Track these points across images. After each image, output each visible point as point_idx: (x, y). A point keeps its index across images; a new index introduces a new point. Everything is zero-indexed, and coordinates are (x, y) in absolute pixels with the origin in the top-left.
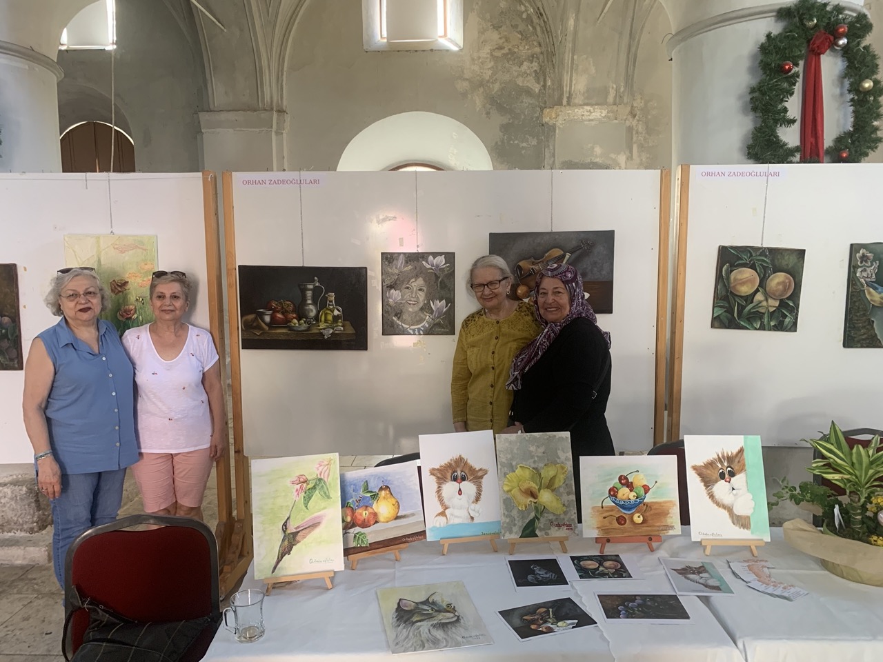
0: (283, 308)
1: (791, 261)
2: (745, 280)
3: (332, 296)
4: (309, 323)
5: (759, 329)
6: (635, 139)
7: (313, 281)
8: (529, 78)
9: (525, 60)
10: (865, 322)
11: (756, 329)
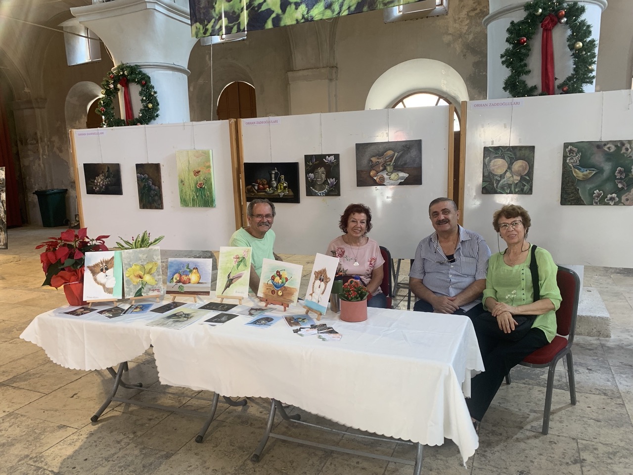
1: (527, 152)
2: (499, 165)
3: (283, 177)
5: (509, 193)
10: (573, 189)
11: (507, 193)
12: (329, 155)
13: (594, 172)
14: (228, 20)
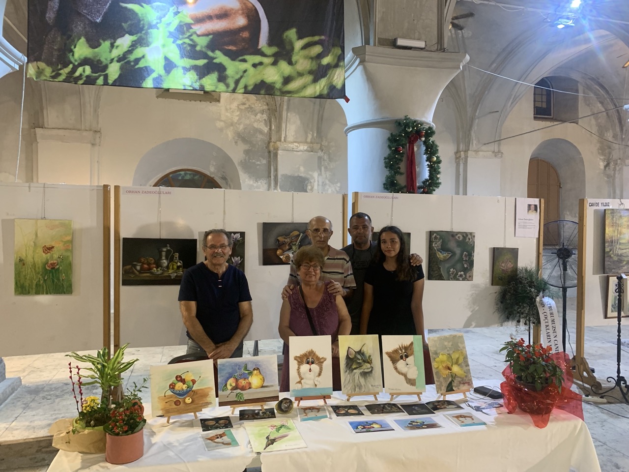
0: (148, 262)
3: (177, 255)
4: (163, 270)
6: (322, 163)
7: (166, 246)
8: (261, 123)
9: (259, 112)
10: (437, 268)
12: (235, 233)
13: (450, 255)
14: (91, 68)
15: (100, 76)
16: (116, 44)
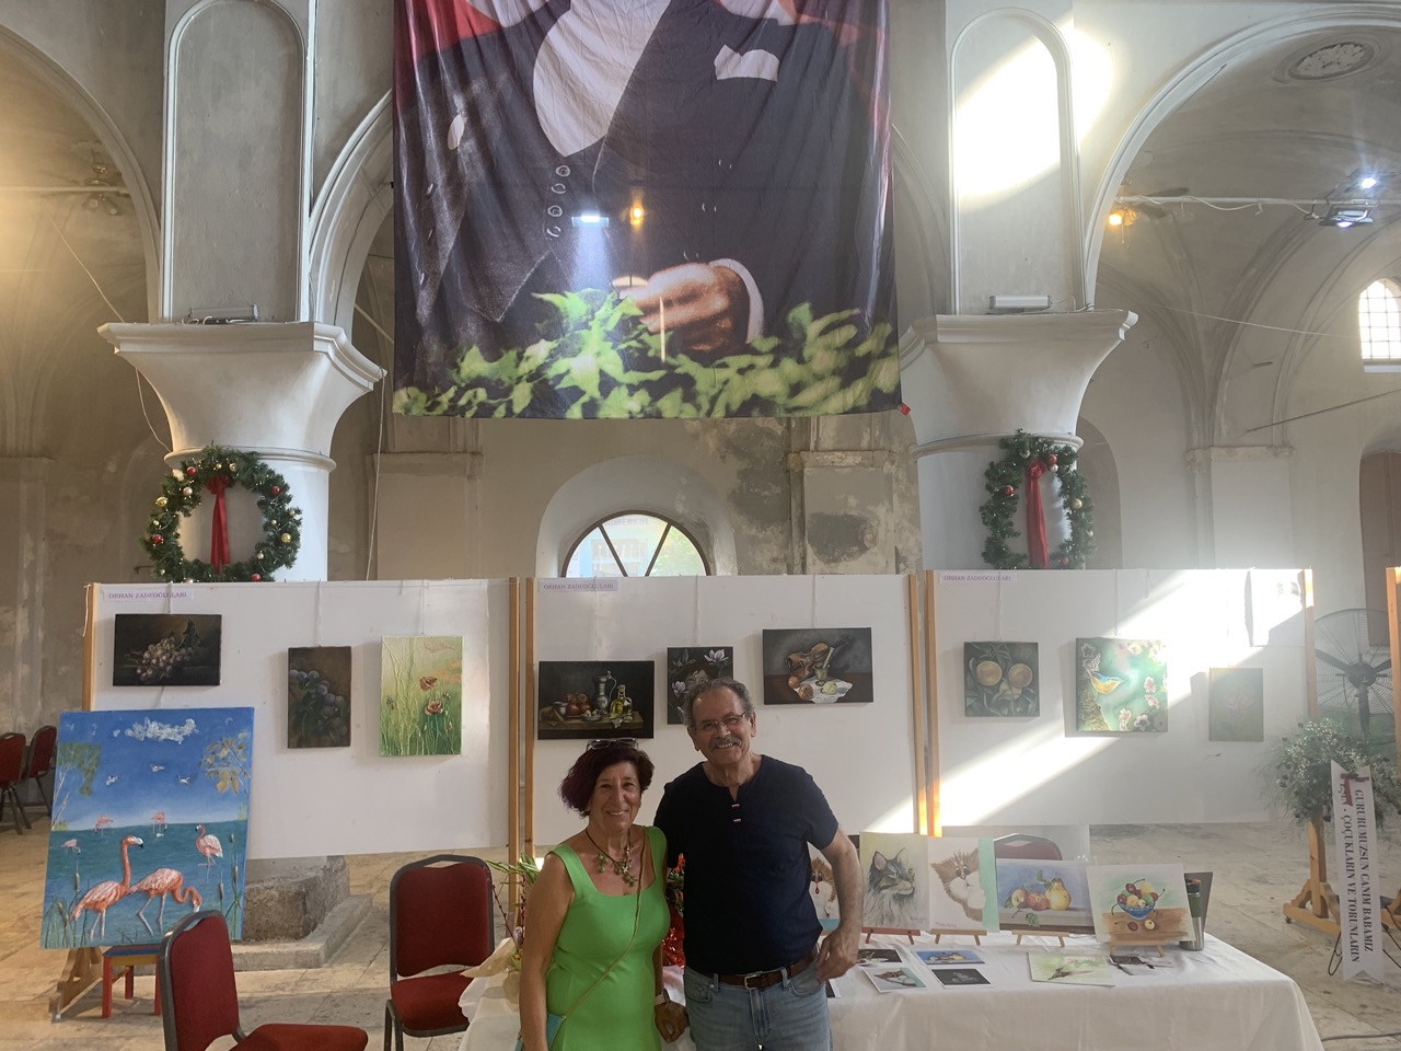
0: (577, 700)
1: (1028, 652)
2: (990, 672)
3: (623, 688)
4: (602, 714)
5: (1008, 715)
6: (895, 486)
7: (606, 674)
10: (1092, 707)
11: (1005, 716)
12: (716, 649)
13: (1118, 683)
14: (487, 392)
15: (500, 404)
16: (526, 354)
